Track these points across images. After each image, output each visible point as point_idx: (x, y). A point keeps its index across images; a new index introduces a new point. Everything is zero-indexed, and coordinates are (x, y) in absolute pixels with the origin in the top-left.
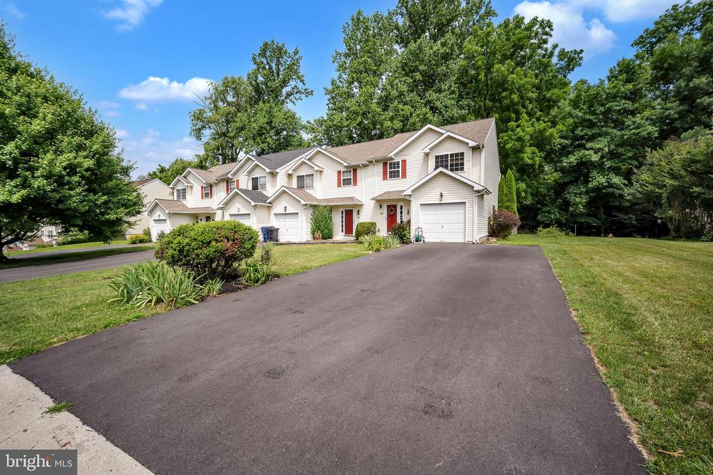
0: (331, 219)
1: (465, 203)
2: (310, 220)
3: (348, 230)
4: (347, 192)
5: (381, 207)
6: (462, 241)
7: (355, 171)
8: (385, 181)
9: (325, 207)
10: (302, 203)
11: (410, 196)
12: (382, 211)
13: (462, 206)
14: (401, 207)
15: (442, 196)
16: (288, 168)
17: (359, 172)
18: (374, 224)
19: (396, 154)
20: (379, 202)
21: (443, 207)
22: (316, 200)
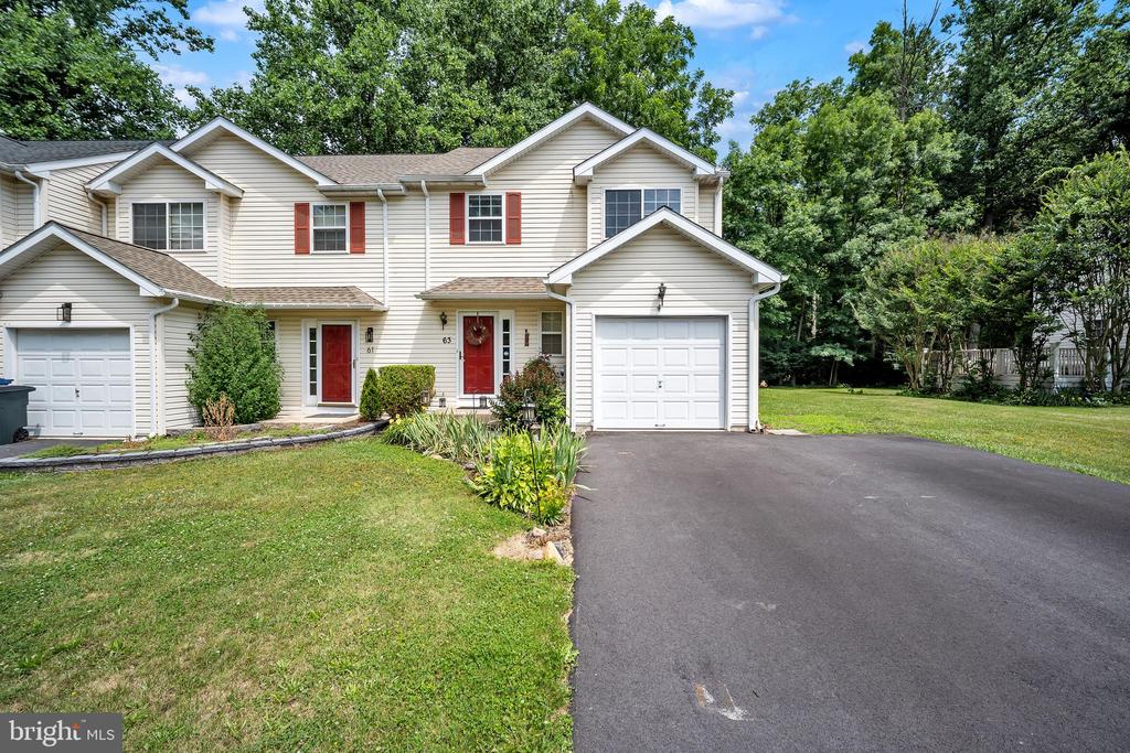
0: (271, 353)
1: (725, 318)
2: (187, 358)
3: (335, 387)
4: (327, 272)
5: (444, 322)
6: (715, 424)
7: (358, 208)
8: (458, 249)
9: (250, 312)
10: (143, 293)
11: (564, 289)
12: (447, 332)
13: (716, 327)
14: (506, 325)
15: (661, 295)
16: (91, 174)
17: (371, 215)
18: (428, 372)
19: (494, 174)
20: (439, 306)
21: (661, 326)
22: (212, 287)
